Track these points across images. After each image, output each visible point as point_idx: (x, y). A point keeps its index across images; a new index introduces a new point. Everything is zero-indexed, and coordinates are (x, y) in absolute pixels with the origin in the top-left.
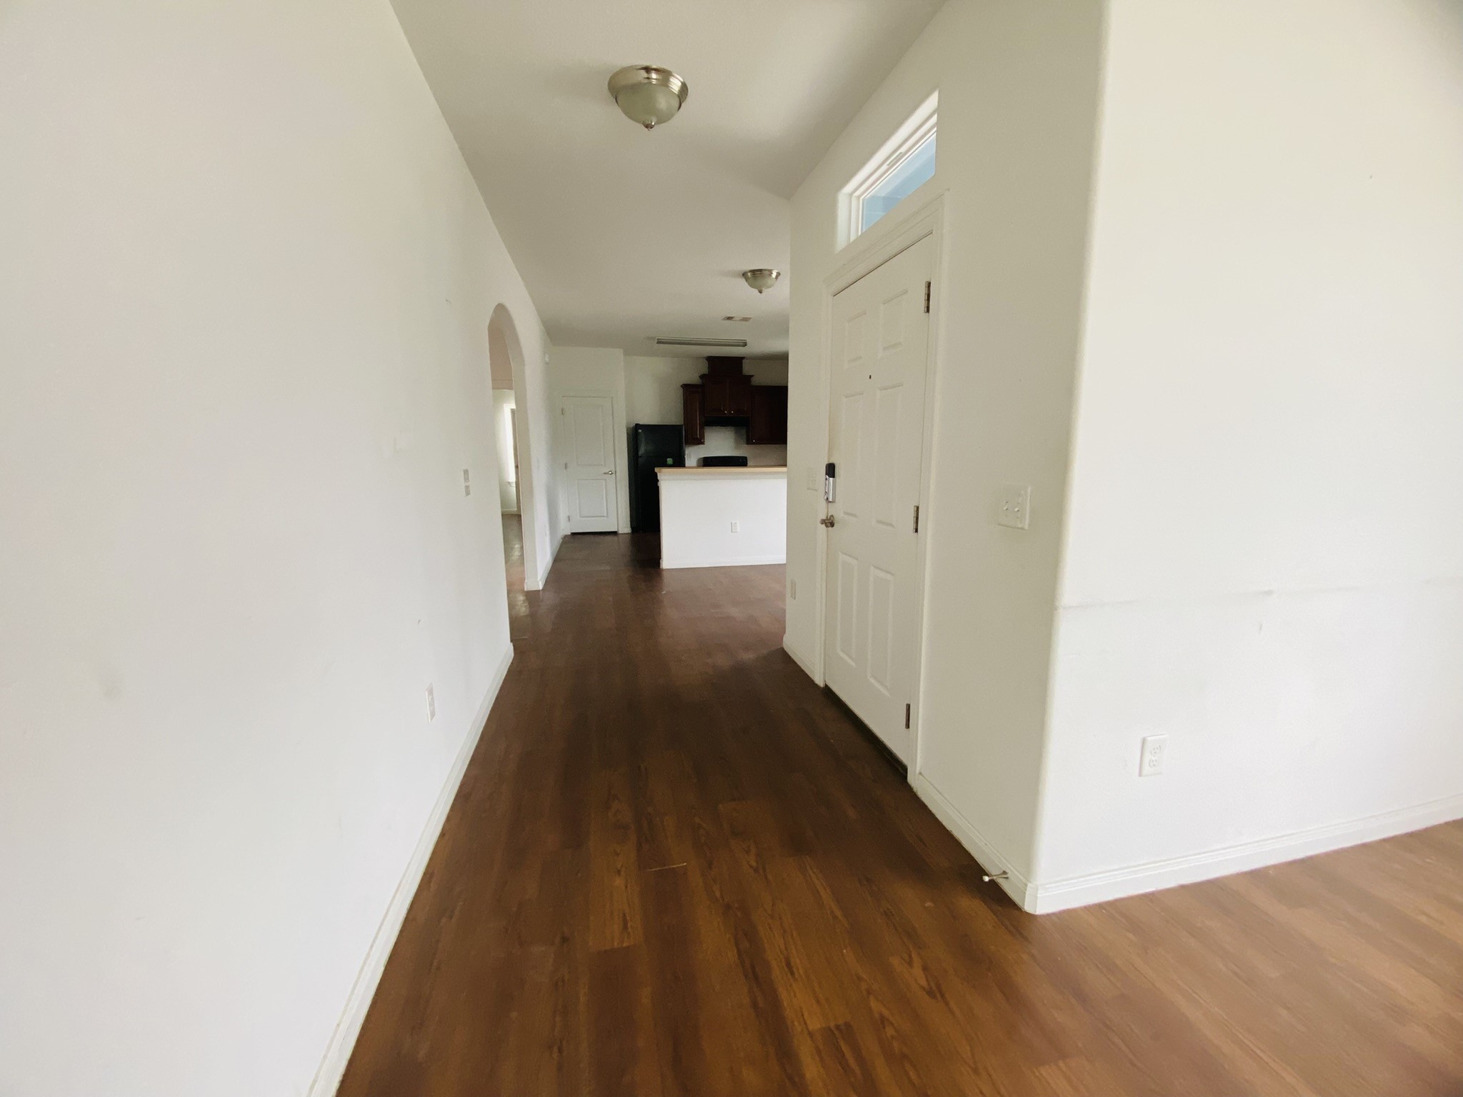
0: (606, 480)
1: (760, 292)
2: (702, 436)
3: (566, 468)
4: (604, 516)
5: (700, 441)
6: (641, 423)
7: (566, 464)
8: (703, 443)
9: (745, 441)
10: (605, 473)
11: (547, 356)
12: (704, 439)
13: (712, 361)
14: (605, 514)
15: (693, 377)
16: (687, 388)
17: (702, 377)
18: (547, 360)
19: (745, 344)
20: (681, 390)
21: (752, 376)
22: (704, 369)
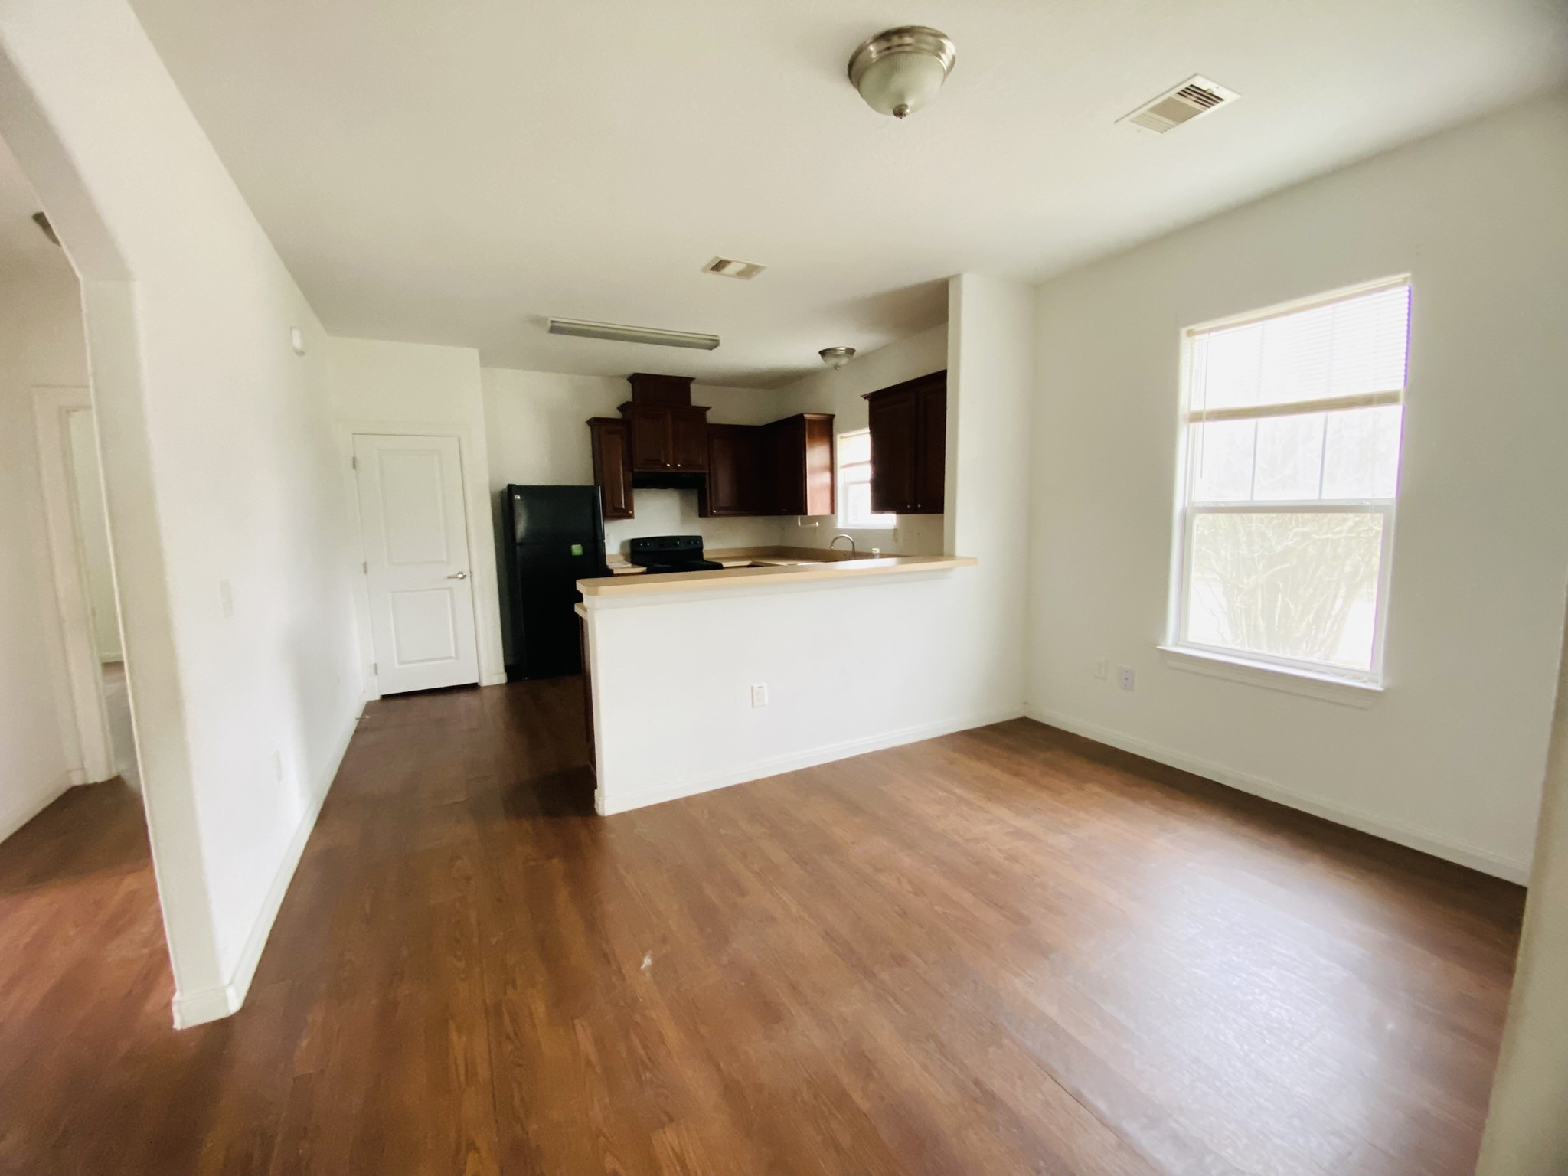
0: (450, 589)
1: (899, 112)
2: (630, 505)
3: (366, 571)
4: (451, 658)
5: (626, 513)
6: (518, 483)
7: (365, 565)
8: (631, 517)
9: (698, 513)
10: (449, 577)
11: (296, 334)
12: (632, 510)
13: (639, 381)
14: (454, 655)
15: (607, 407)
16: (595, 423)
17: (622, 408)
18: (297, 343)
19: (713, 344)
20: (588, 429)
21: (708, 408)
22: (625, 393)
